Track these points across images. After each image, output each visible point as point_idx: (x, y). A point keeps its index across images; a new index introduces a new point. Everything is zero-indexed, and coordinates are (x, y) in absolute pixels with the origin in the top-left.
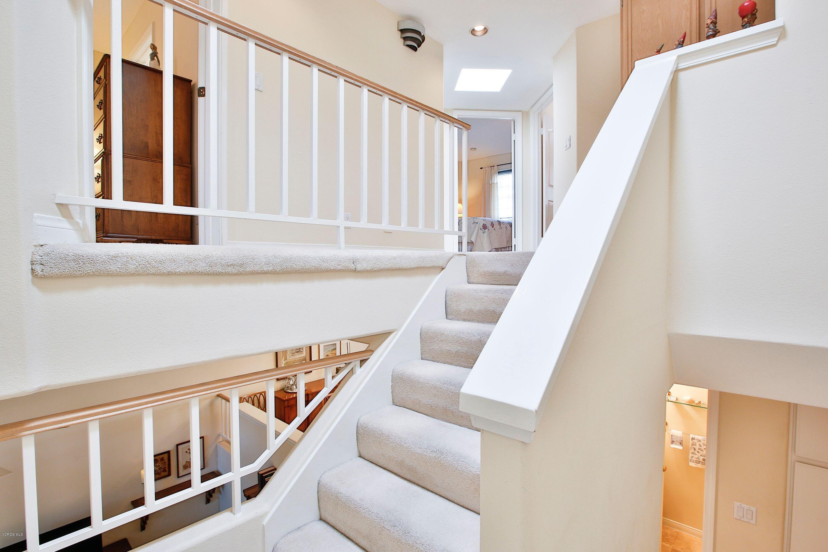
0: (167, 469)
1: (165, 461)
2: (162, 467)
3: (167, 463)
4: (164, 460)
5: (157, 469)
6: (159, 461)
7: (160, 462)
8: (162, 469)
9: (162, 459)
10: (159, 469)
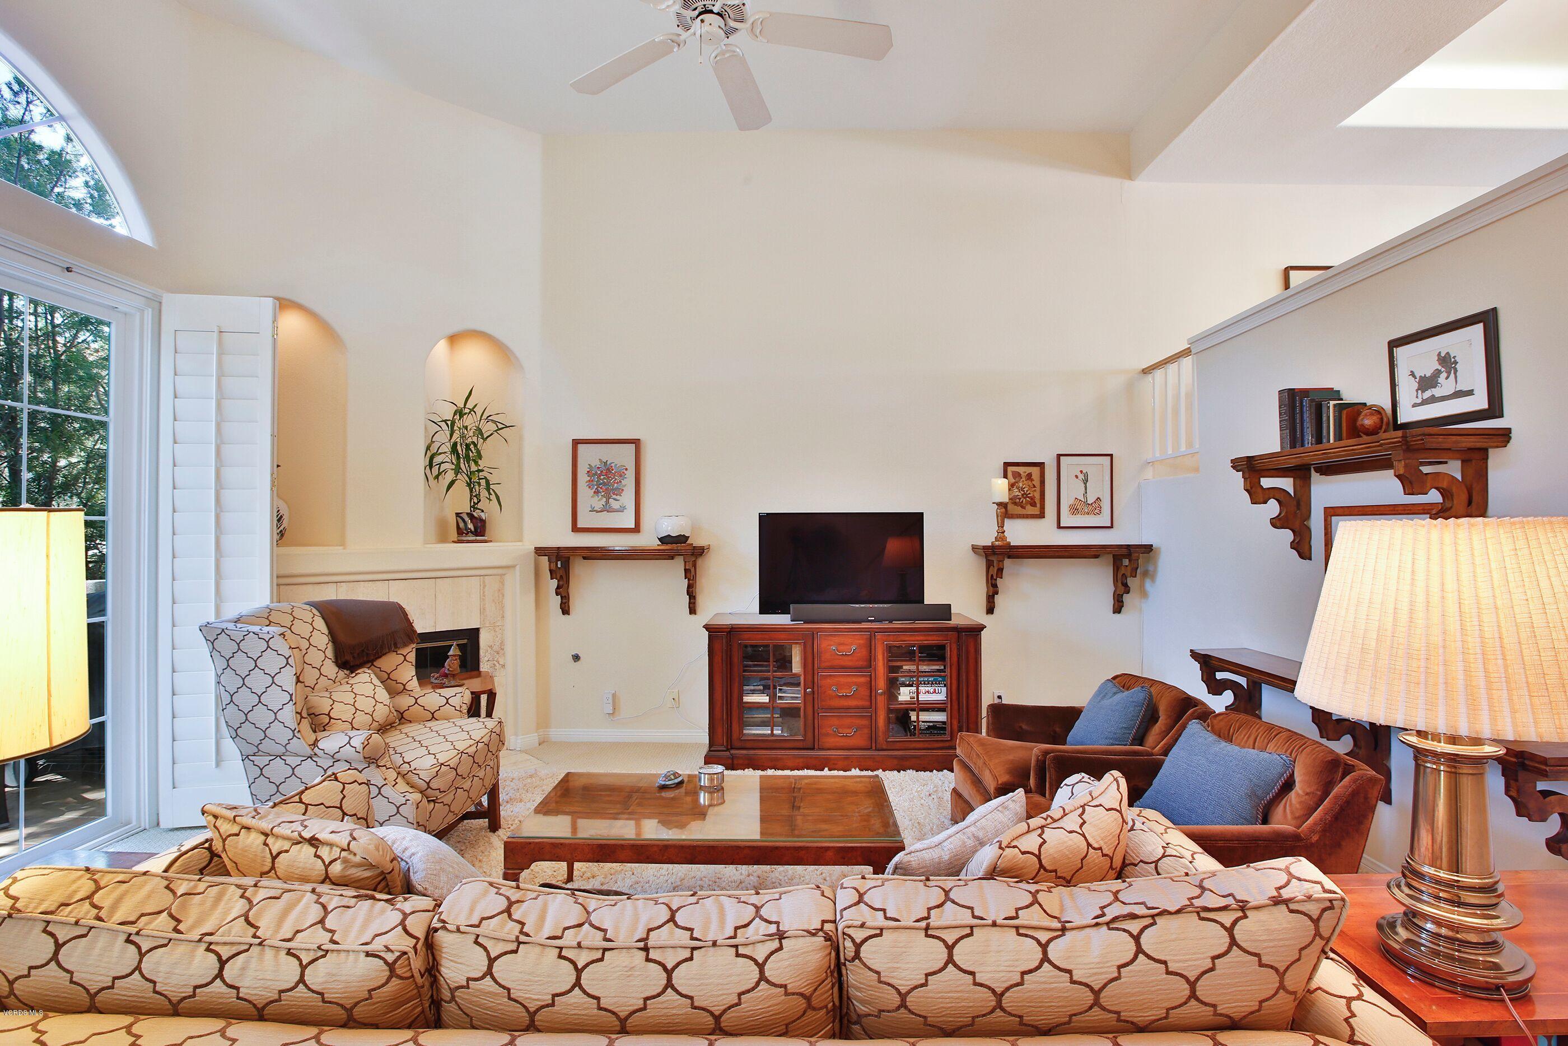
0: (1038, 501)
1: (1033, 482)
2: (1029, 494)
3: (1038, 489)
4: (1032, 480)
5: (1020, 494)
6: (1024, 479)
7: (1025, 482)
8: (1028, 497)
9: (1029, 476)
10: (1023, 495)
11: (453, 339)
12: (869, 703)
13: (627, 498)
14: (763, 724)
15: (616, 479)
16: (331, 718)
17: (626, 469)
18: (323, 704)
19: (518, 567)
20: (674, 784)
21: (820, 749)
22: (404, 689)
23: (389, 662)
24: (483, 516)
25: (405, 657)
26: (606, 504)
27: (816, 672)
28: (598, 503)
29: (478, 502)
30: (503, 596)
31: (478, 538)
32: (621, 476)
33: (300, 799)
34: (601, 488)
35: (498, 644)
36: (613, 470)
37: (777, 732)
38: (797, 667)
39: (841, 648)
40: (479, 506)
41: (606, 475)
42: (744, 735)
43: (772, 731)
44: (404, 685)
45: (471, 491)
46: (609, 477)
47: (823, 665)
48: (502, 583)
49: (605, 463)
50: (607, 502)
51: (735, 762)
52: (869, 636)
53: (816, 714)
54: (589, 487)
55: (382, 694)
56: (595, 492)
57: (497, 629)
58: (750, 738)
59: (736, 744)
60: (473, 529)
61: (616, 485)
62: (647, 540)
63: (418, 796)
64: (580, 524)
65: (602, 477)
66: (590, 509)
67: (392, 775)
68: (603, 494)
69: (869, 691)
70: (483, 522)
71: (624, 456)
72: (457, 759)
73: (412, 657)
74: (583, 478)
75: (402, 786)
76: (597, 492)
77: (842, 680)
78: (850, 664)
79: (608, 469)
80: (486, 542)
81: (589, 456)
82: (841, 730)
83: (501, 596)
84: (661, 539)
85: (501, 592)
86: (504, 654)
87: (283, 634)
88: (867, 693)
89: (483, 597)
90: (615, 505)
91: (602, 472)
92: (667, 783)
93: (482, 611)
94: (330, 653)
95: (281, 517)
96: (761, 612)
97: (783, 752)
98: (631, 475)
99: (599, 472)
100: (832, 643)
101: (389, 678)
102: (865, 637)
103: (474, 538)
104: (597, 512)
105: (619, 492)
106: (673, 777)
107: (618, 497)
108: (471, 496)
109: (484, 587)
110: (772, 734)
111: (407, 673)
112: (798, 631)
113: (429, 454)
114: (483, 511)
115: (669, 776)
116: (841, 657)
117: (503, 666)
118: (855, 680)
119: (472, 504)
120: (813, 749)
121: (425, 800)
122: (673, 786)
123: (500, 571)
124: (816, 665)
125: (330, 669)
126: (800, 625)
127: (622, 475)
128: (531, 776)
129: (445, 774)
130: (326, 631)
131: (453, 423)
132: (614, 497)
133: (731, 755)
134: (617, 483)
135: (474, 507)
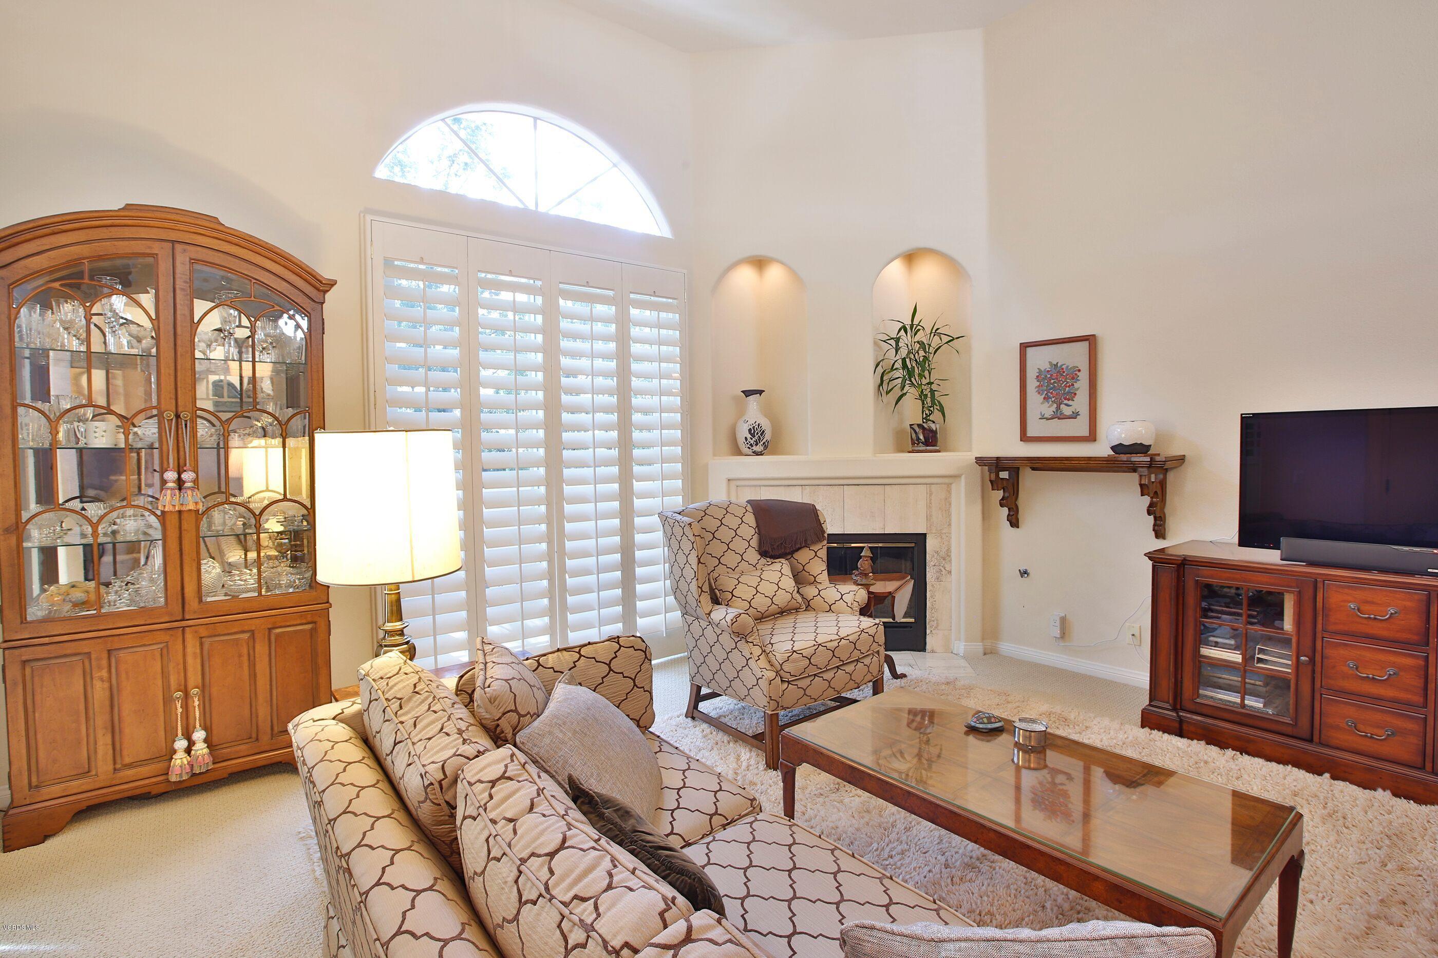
11: (911, 258)
12: (1421, 700)
13: (1081, 403)
14: (1229, 688)
15: (1067, 382)
16: (733, 595)
17: (1079, 371)
18: (727, 582)
19: (963, 477)
20: (986, 729)
21: (1321, 743)
22: (815, 580)
23: (803, 556)
24: (933, 426)
25: (816, 552)
26: (1057, 411)
27: (1319, 636)
28: (1049, 410)
29: (930, 414)
30: (950, 504)
31: (928, 448)
32: (1073, 378)
33: (580, 650)
34: (1052, 393)
35: (944, 550)
36: (1064, 372)
37: (1251, 702)
38: (1288, 624)
39: (1366, 608)
40: (931, 418)
41: (1057, 379)
42: (1198, 696)
43: (1243, 699)
44: (815, 578)
45: (923, 404)
46: (1060, 381)
47: (1332, 628)
48: (949, 492)
49: (1056, 365)
50: (1058, 408)
51: (1185, 727)
52: (1424, 598)
53: (1317, 696)
54: (1039, 393)
55: (788, 583)
56: (1044, 398)
57: (944, 536)
58: (1206, 702)
59: (1187, 704)
60: (923, 440)
61: (1067, 389)
62: (1101, 449)
63: (772, 675)
64: (1030, 433)
65: (1052, 381)
66: (1040, 417)
67: (757, 651)
68: (1053, 399)
69: (1422, 681)
70: (934, 433)
71: (1076, 356)
72: (812, 650)
73: (823, 553)
74: (1032, 384)
75: (763, 662)
76: (1046, 399)
77: (1368, 655)
78: (1385, 633)
79: (1059, 372)
80: (938, 451)
81: (1039, 360)
82: (1360, 727)
83: (948, 504)
84: (1113, 448)
85: (947, 501)
86: (950, 561)
87: (690, 524)
88: (1419, 683)
89: (929, 506)
90: (1067, 411)
91: (1051, 375)
92: (978, 725)
93: (929, 517)
94: (754, 543)
95: (763, 431)
96: (1242, 544)
97: (1259, 733)
98: (1084, 376)
99: (1049, 376)
100: (1350, 598)
101: (804, 569)
102: (1416, 597)
103: (924, 448)
104: (1048, 419)
105: (1072, 396)
106: (985, 720)
107: (1070, 403)
108: (923, 407)
109: (931, 495)
110: (1243, 705)
111: (818, 567)
112: (1294, 576)
113: (880, 370)
114: (934, 422)
115: (982, 718)
116: (1365, 622)
117: (950, 572)
118: (1392, 658)
119: (925, 416)
120: (1311, 741)
121: (778, 679)
122: (984, 731)
123: (947, 480)
124: (1319, 627)
125: (752, 556)
126: (1300, 568)
127: (1075, 378)
128: (948, 683)
129: (795, 661)
130: (754, 525)
131: (897, 340)
132: (1066, 402)
133: (1179, 716)
134: (1069, 386)
135: (926, 419)
